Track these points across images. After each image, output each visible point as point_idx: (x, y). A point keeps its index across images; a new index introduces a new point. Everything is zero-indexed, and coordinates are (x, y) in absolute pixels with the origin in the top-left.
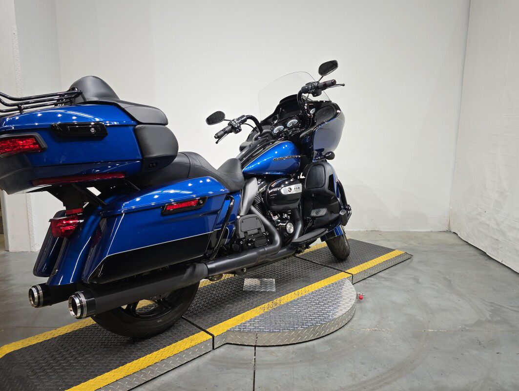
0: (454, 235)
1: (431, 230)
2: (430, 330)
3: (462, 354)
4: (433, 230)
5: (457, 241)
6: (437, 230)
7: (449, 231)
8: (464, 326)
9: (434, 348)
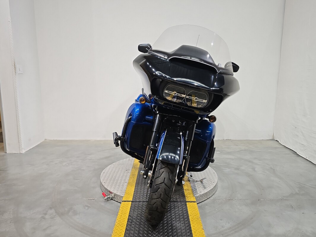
0: (277, 142)
1: (262, 139)
2: (262, 200)
3: (282, 214)
4: (264, 139)
5: (278, 146)
6: (266, 139)
7: (273, 140)
8: (282, 197)
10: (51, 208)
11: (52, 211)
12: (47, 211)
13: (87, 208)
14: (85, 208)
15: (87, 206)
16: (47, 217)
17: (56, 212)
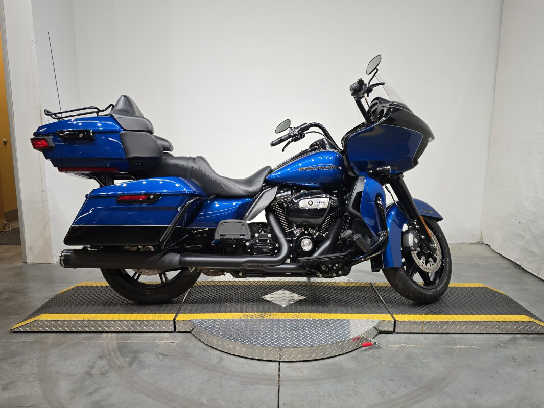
0: (487, 247)
1: (462, 242)
2: (462, 347)
3: (497, 372)
4: (464, 242)
5: (490, 254)
6: (469, 242)
7: (481, 243)
8: (498, 343)
9: (467, 365)
10: (101, 357)
11: (103, 362)
12: (95, 362)
13: (161, 357)
14: (158, 358)
15: (162, 354)
16: (94, 371)
17: (109, 365)
